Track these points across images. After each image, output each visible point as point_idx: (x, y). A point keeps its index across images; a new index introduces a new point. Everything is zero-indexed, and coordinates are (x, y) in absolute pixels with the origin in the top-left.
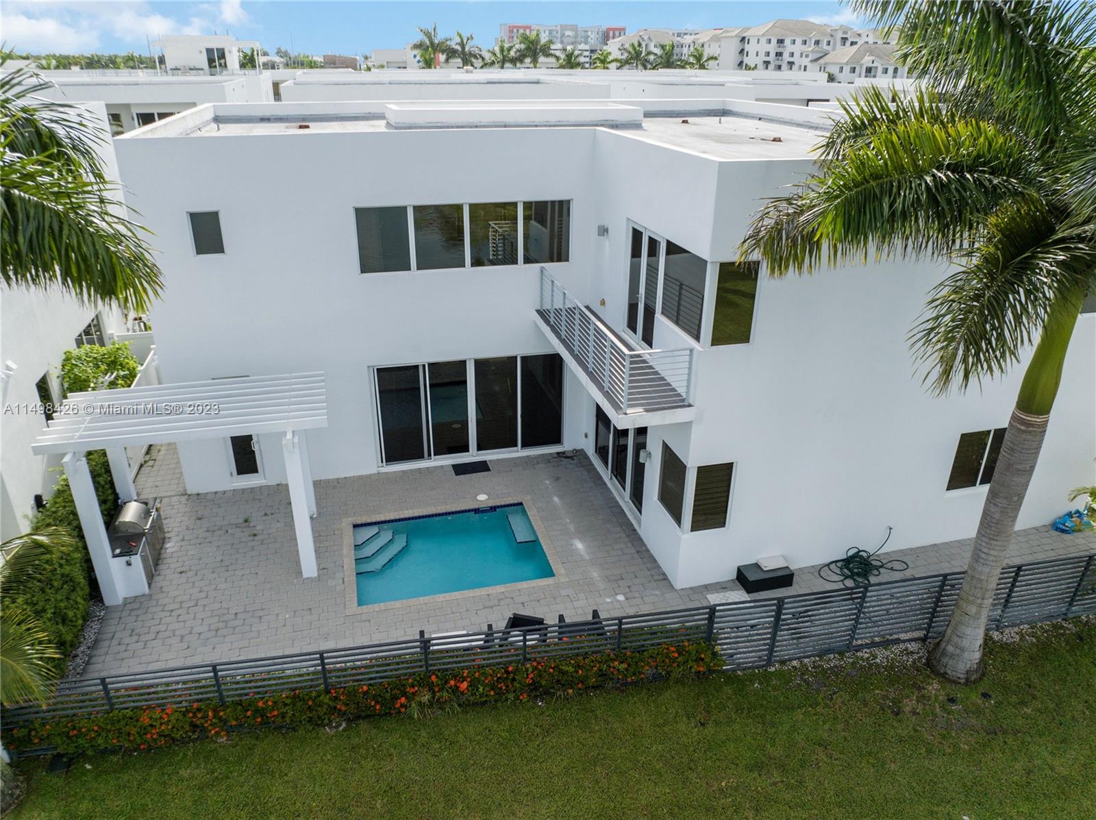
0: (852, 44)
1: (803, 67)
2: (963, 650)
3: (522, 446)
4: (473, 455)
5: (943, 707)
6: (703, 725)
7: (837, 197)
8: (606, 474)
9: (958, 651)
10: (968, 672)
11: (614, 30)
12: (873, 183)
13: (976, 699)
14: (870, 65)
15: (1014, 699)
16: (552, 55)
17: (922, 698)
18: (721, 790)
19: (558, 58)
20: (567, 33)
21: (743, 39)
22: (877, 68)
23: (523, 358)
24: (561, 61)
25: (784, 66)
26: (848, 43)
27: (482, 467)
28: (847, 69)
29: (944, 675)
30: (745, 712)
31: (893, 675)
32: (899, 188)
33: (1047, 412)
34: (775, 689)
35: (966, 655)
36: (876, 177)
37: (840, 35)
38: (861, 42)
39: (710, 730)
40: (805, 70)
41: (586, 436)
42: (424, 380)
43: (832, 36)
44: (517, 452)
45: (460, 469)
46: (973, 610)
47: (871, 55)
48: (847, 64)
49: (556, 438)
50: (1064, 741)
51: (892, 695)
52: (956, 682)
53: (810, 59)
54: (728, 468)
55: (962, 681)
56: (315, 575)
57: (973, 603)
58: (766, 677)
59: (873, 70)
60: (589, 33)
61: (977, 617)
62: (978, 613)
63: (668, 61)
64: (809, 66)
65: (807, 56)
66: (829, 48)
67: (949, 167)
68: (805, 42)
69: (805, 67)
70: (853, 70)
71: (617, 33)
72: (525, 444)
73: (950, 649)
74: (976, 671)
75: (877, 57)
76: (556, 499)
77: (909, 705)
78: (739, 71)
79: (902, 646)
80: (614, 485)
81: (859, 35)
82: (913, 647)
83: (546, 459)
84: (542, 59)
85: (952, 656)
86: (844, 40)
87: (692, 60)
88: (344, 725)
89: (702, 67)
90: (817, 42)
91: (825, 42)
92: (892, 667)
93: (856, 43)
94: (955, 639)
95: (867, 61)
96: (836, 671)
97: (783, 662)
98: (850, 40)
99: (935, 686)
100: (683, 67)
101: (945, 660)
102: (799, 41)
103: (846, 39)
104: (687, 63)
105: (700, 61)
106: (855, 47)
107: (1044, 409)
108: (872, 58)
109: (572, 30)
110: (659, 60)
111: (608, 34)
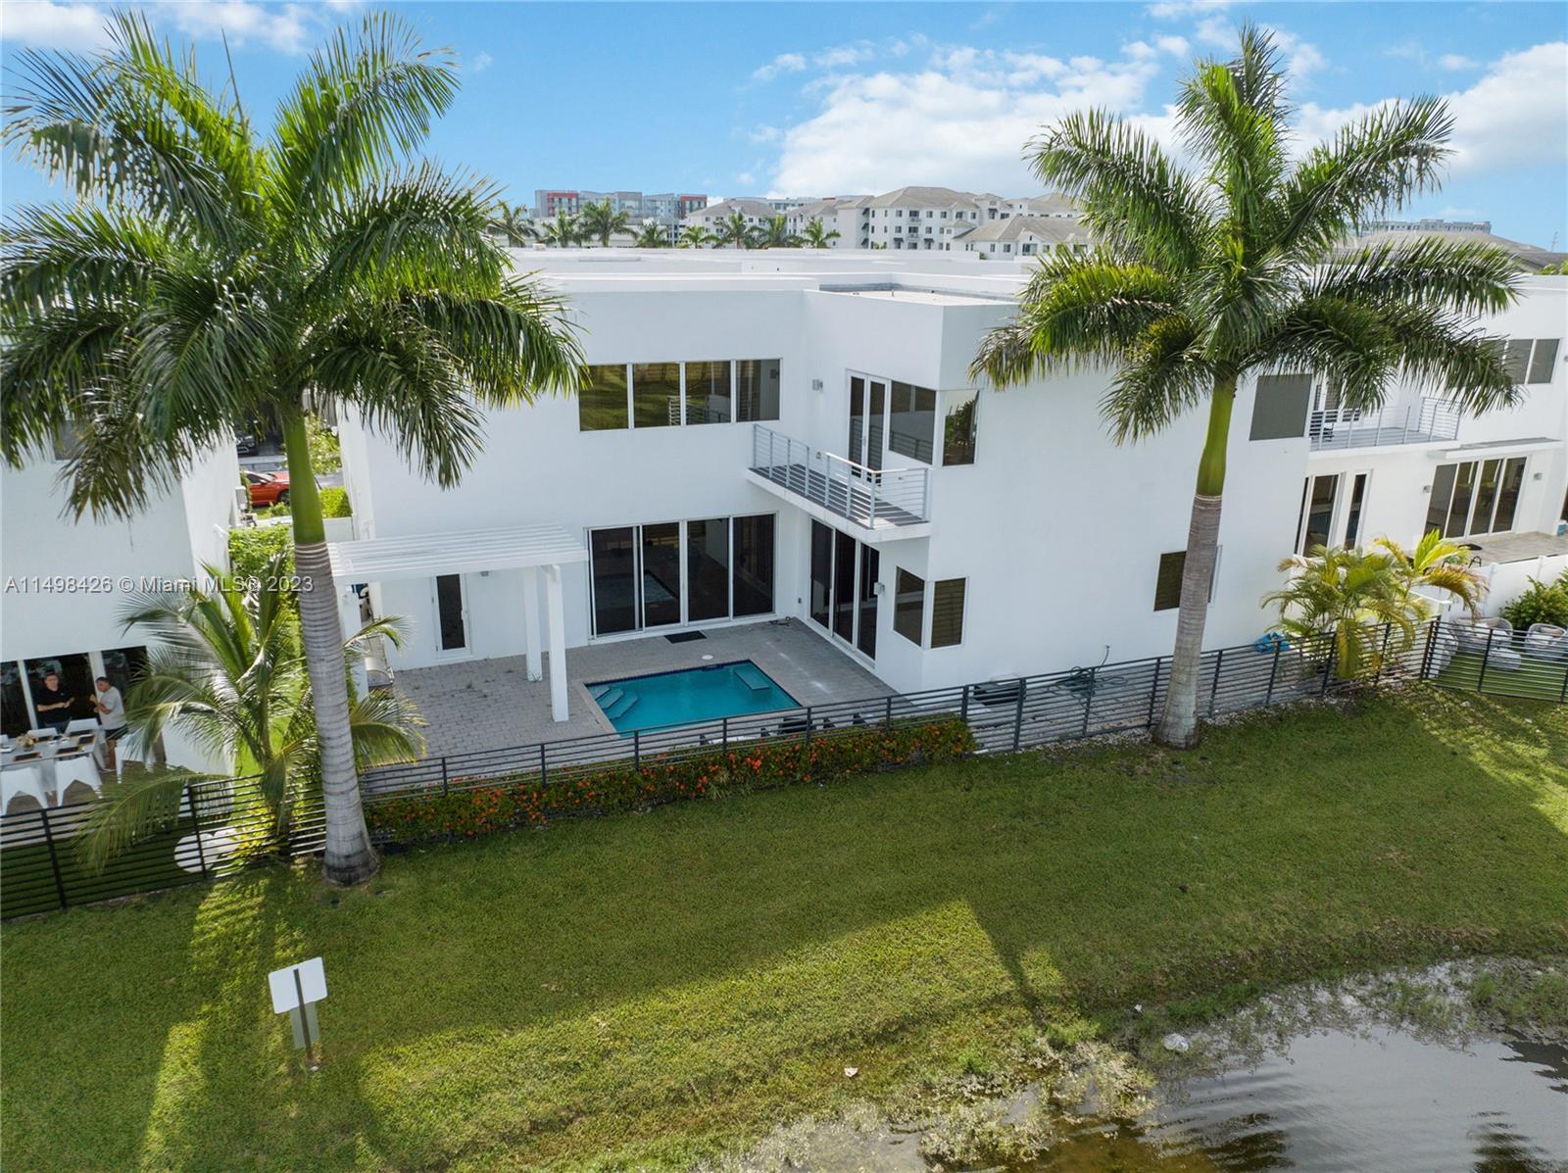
0: (1003, 216)
1: (945, 246)
2: (1180, 717)
3: (735, 615)
4: (685, 625)
5: (1169, 767)
6: (968, 790)
7: (1045, 319)
8: (827, 633)
9: (1176, 720)
10: (1186, 737)
11: (691, 199)
12: (1071, 309)
13: (1196, 760)
14: (1028, 242)
15: (1227, 760)
16: (628, 231)
17: (1151, 764)
18: (993, 831)
19: (635, 235)
20: (628, 203)
21: (866, 211)
22: (1036, 245)
23: (736, 520)
24: (640, 239)
25: (921, 244)
26: (998, 216)
27: (697, 636)
28: (1000, 247)
29: (1167, 744)
30: (1003, 781)
31: (1125, 750)
32: (1088, 312)
33: (1220, 493)
34: (1024, 764)
35: (1183, 721)
36: (1072, 304)
37: (986, 206)
38: (1013, 214)
39: (975, 793)
40: (948, 249)
41: (800, 601)
42: (637, 544)
43: (977, 207)
44: (730, 622)
45: (674, 638)
46: (1183, 678)
47: (1028, 229)
48: (999, 241)
49: (768, 607)
50: (1269, 785)
51: (1125, 764)
52: (1177, 748)
53: (953, 235)
54: (960, 583)
55: (1183, 746)
56: (567, 719)
57: (1183, 672)
58: (1015, 758)
59: (1031, 248)
60: (658, 204)
61: (1187, 684)
62: (1189, 680)
63: (778, 238)
64: (953, 244)
65: (949, 232)
66: (974, 222)
67: (1122, 295)
68: (944, 215)
69: (948, 245)
70: (1008, 248)
71: (696, 205)
72: (736, 615)
73: (1170, 719)
74: (1194, 736)
75: (1035, 232)
76: (782, 655)
77: (1140, 769)
78: (864, 250)
79: (1129, 732)
80: (837, 641)
81: (1011, 206)
82: (1138, 731)
83: (763, 626)
84: (613, 236)
85: (1173, 725)
86: (993, 211)
87: (807, 236)
88: (649, 809)
89: (822, 245)
90: (960, 215)
91: (970, 215)
92: (1123, 745)
93: (1008, 215)
94: (1173, 709)
95: (1024, 238)
96: (1075, 751)
97: (1028, 747)
98: (1001, 212)
99: (1162, 754)
100: (798, 246)
101: (1166, 731)
102: (937, 213)
103: (995, 210)
104: (803, 241)
105: (818, 238)
106: (1007, 222)
107: (1218, 491)
108: (1030, 233)
109: (635, 200)
110: (767, 238)
111: (684, 204)
